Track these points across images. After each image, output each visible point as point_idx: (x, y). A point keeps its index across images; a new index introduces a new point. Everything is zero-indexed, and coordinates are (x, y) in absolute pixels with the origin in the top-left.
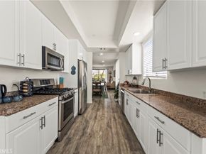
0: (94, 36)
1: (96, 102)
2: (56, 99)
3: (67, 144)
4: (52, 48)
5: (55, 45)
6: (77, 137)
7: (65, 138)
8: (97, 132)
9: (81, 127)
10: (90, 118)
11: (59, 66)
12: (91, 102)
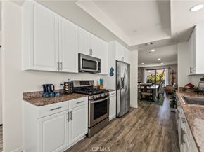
0: (135, 31)
1: (143, 107)
2: (85, 99)
3: (93, 143)
4: (88, 54)
5: (91, 50)
6: (105, 140)
7: (95, 136)
8: (128, 142)
9: (114, 131)
10: (127, 125)
11: (95, 69)
12: (137, 106)
